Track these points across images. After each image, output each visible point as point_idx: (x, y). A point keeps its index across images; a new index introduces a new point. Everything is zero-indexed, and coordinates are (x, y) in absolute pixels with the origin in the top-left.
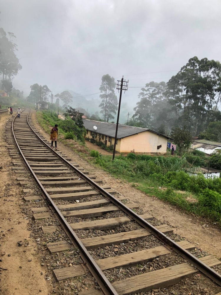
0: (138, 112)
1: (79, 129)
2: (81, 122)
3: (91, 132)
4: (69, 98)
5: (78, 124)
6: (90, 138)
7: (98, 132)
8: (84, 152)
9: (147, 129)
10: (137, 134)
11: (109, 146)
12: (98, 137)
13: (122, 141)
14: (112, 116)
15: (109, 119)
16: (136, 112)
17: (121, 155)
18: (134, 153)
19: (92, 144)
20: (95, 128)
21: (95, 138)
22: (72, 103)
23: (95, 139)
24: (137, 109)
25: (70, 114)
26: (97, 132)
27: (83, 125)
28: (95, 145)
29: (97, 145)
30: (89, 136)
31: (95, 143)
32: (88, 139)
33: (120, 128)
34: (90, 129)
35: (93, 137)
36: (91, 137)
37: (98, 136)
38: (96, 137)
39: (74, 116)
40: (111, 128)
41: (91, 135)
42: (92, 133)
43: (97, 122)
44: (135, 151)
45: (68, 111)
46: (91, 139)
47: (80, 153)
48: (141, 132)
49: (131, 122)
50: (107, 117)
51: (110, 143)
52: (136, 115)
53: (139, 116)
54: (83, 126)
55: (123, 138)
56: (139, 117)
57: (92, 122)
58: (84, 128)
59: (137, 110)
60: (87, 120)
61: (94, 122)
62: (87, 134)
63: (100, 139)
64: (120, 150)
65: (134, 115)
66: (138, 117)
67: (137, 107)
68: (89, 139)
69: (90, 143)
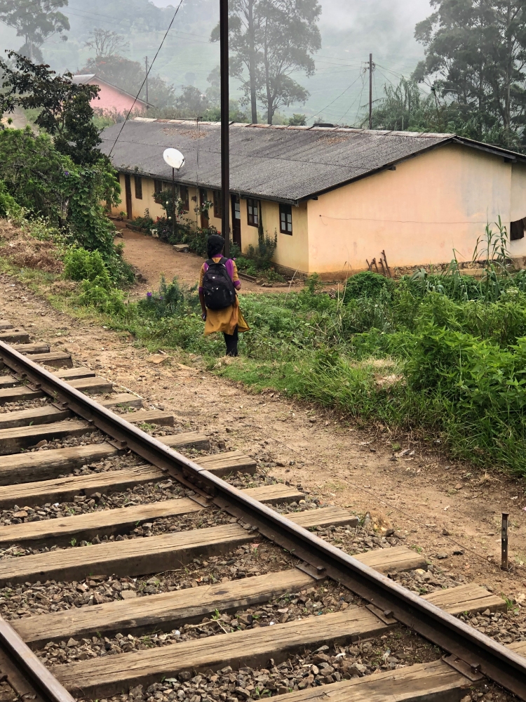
0: (442, 47)
1: (75, 172)
2: (84, 135)
3: (158, 181)
4: (47, 8)
5: (74, 144)
6: (155, 219)
7: (190, 177)
8: (47, 268)
9: (442, 136)
10: (390, 167)
11: (251, 249)
12: (193, 205)
13: (313, 209)
14: (290, 84)
15: (278, 101)
16: (431, 51)
17: (312, 289)
18: (385, 270)
19: (167, 248)
20: (174, 158)
21: (176, 212)
22: (64, 32)
23: (181, 220)
24: (436, 27)
25: (27, 94)
26: (183, 179)
27: (97, 147)
28: (182, 251)
29: (190, 250)
30: (148, 206)
31: (179, 242)
32: (142, 227)
33: (307, 147)
34: (148, 169)
35: (170, 210)
36: (158, 212)
37: (194, 199)
38: (185, 207)
39: (48, 104)
40: (258, 154)
41: (159, 199)
42: (165, 189)
43: (191, 127)
44: (392, 263)
45: (13, 80)
46: (161, 223)
47: (24, 273)
48: (414, 155)
49: (395, 106)
50: (264, 91)
51: (254, 230)
52: (433, 64)
53: (451, 71)
54: (101, 156)
55: (314, 196)
56: (453, 74)
57: (164, 127)
58: (108, 161)
59: (438, 34)
60: (139, 119)
61: (175, 126)
62: (139, 196)
63: (205, 216)
64: (307, 266)
65: (421, 65)
66: (445, 79)
67: (433, 18)
68: (152, 222)
69: (155, 244)
